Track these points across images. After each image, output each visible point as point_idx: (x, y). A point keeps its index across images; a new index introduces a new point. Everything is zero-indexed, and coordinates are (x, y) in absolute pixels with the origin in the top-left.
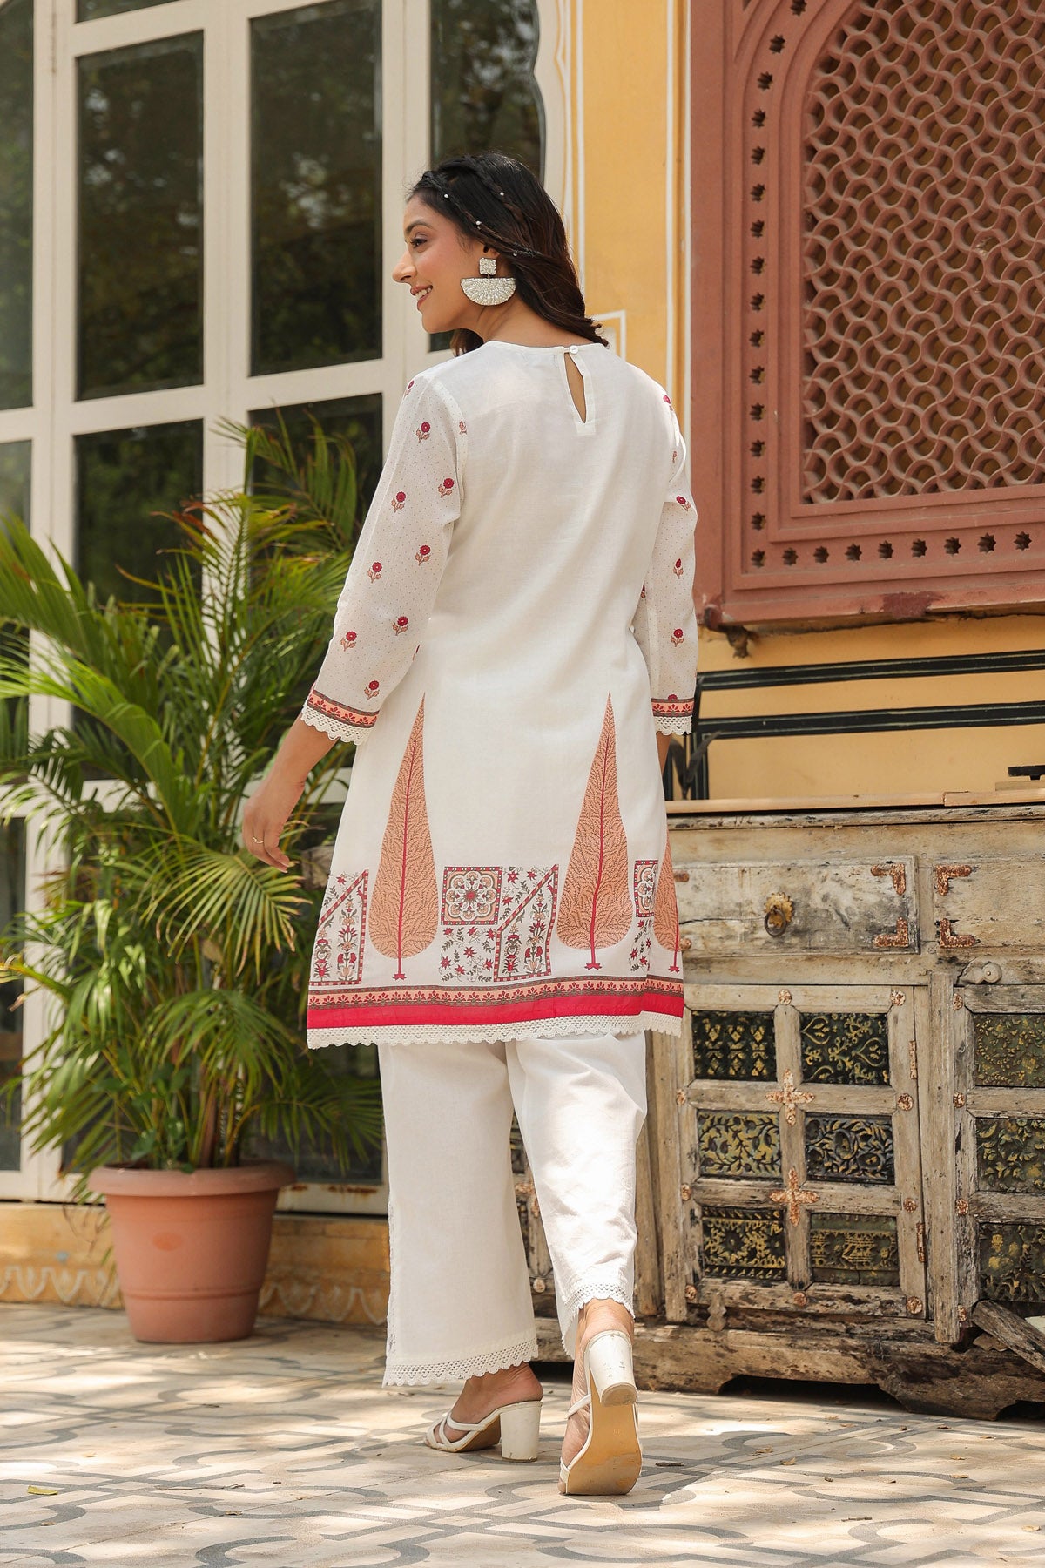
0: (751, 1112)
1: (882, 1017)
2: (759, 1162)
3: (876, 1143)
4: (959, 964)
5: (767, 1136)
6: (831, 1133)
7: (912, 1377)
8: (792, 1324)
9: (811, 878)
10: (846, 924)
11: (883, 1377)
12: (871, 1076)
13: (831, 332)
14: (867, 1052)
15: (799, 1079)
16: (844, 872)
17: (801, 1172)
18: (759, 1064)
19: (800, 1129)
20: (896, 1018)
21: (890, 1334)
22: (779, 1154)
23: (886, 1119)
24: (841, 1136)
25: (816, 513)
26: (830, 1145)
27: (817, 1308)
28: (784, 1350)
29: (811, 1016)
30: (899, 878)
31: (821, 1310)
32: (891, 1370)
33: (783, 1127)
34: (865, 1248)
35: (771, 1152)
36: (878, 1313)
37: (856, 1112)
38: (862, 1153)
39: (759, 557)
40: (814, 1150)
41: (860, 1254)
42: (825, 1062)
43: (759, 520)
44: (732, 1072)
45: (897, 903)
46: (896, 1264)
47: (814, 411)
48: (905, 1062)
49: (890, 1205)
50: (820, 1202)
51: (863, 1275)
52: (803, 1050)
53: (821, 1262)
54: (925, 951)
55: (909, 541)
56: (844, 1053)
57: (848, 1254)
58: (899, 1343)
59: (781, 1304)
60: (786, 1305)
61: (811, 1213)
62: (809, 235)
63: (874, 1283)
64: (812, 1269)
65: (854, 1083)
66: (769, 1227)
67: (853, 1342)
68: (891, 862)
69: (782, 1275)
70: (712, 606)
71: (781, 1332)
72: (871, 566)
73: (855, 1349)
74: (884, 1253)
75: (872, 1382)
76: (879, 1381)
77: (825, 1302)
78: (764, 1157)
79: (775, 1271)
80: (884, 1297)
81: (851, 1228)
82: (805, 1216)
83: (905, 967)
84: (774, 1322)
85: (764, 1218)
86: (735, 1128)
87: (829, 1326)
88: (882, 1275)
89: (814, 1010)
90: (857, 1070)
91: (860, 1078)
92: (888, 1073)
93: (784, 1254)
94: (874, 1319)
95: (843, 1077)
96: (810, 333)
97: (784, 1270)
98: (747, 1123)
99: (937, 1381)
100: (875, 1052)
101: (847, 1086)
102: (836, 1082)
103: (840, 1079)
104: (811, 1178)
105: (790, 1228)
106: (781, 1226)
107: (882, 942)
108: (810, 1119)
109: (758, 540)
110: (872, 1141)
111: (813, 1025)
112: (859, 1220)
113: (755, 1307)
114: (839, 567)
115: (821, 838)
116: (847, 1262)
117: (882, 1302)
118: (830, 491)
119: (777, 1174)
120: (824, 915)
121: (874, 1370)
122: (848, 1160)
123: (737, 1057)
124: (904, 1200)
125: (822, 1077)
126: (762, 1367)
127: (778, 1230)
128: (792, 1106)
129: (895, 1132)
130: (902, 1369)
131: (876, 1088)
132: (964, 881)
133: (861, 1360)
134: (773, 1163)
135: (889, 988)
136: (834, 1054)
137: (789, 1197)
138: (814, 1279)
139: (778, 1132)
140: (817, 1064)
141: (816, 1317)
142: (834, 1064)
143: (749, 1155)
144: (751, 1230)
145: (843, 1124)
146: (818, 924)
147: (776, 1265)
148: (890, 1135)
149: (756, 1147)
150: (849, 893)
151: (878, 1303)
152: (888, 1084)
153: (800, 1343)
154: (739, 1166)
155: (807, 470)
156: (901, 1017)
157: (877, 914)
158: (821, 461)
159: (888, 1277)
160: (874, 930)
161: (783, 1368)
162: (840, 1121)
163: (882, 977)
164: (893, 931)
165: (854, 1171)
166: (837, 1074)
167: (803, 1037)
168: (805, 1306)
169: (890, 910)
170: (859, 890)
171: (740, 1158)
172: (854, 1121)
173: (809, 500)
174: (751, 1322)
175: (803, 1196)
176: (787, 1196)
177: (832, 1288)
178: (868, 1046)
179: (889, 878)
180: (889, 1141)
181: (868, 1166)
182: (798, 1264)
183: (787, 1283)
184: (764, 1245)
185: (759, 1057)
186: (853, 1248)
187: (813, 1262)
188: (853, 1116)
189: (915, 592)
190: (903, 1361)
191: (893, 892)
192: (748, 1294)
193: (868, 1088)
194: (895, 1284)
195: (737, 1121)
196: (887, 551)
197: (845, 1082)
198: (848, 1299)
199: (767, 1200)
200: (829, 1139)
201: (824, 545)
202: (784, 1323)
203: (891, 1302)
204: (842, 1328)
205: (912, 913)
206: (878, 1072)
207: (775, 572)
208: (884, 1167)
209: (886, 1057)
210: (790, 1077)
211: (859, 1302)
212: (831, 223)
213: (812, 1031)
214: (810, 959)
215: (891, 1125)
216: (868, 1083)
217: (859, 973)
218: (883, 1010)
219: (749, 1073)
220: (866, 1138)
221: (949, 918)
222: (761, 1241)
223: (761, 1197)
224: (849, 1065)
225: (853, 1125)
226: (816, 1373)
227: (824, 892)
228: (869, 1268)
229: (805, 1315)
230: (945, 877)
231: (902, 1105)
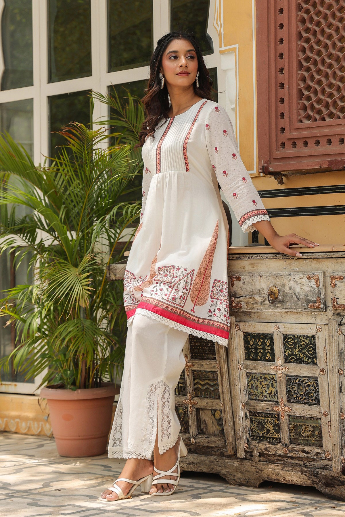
0: (266, 374)
1: (313, 337)
2: (269, 394)
3: (313, 388)
4: (341, 316)
5: (272, 384)
6: (295, 383)
7: (327, 485)
8: (284, 460)
9: (285, 280)
10: (298, 299)
11: (317, 484)
12: (310, 361)
13: (309, 53)
14: (308, 351)
15: (283, 361)
16: (297, 278)
17: (285, 399)
18: (268, 355)
19: (284, 382)
20: (318, 337)
21: (319, 466)
22: (277, 391)
23: (316, 378)
24: (299, 385)
25: (303, 127)
26: (295, 388)
27: (292, 454)
28: (280, 471)
29: (287, 336)
30: (317, 280)
31: (294, 456)
32: (319, 481)
33: (278, 381)
34: (309, 431)
35: (274, 390)
36: (315, 457)
37: (305, 375)
38: (307, 392)
39: (283, 145)
40: (289, 390)
41: (307, 433)
42: (293, 355)
43: (283, 130)
44: (259, 358)
45: (316, 290)
46: (321, 438)
47: (302, 85)
48: (322, 355)
49: (318, 414)
50: (292, 411)
51: (309, 442)
52: (285, 349)
53: (293, 436)
54: (328, 310)
55: (338, 138)
56: (300, 351)
57: (303, 433)
58: (322, 470)
59: (279, 452)
60: (281, 453)
61: (289, 416)
62: (300, 13)
63: (313, 445)
64: (290, 439)
65: (304, 363)
66: (274, 421)
67: (305, 469)
68: (314, 274)
69: (279, 440)
70: (265, 165)
71: (280, 464)
72: (324, 148)
73: (306, 472)
74: (316, 433)
75: (313, 486)
76: (315, 486)
77: (295, 452)
78: (271, 393)
79: (277, 438)
80: (317, 451)
81: (305, 422)
82: (287, 417)
83: (321, 317)
84: (277, 460)
85: (272, 417)
86: (260, 380)
87: (297, 462)
88: (316, 442)
89: (288, 333)
90: (305, 358)
91: (306, 361)
92: (316, 360)
93: (280, 432)
94: (313, 460)
95: (299, 361)
96: (300, 53)
97: (280, 439)
98: (265, 378)
99: (336, 487)
100: (311, 351)
101: (301, 365)
102: (297, 363)
103: (298, 361)
104: (289, 401)
105: (281, 421)
106: (278, 421)
107: (311, 307)
108: (288, 378)
109: (283, 138)
110: (311, 387)
111: (288, 339)
112: (307, 419)
113: (270, 453)
114: (312, 149)
115: (289, 263)
116: (303, 436)
117: (316, 453)
118: (309, 117)
119: (276, 400)
120: (290, 295)
121: (313, 480)
122: (302, 395)
123: (260, 351)
124: (323, 412)
125: (292, 360)
126: (272, 477)
127: (277, 422)
128: (280, 372)
129: (319, 384)
130: (323, 481)
131: (311, 366)
132: (341, 282)
133: (308, 477)
134: (274, 395)
135: (315, 325)
136: (296, 351)
137: (280, 409)
138: (291, 443)
139: (276, 382)
140: (290, 355)
141: (292, 458)
142: (296, 355)
143: (266, 392)
144: (267, 422)
145: (300, 380)
146: (288, 298)
147: (277, 437)
148: (317, 385)
149: (268, 388)
150: (299, 286)
151: (315, 453)
152: (316, 364)
153: (286, 469)
154: (262, 395)
155: (300, 109)
156: (320, 337)
157: (309, 295)
158: (305, 105)
159: (318, 443)
160: (308, 301)
161: (280, 479)
162: (299, 379)
163: (312, 320)
164: (315, 302)
165: (304, 399)
166: (297, 359)
167: (284, 344)
168: (288, 454)
169: (314, 293)
170: (303, 285)
171: (262, 393)
172: (304, 379)
173: (301, 121)
174: (269, 459)
175: (286, 409)
176: (279, 409)
177: (298, 447)
178: (308, 349)
179: (313, 281)
180: (317, 387)
181: (310, 397)
182: (285, 436)
183: (281, 444)
184: (272, 428)
185: (268, 352)
186: (305, 430)
187: (290, 436)
188: (304, 377)
189: (340, 159)
190: (323, 478)
191: (315, 286)
192: (267, 448)
193: (309, 365)
194: (321, 446)
195: (261, 377)
196: (330, 142)
197: (300, 363)
198: (303, 451)
199: (273, 410)
200: (295, 386)
201: (307, 140)
202: (281, 460)
203: (320, 453)
204: (301, 463)
205: (322, 295)
206: (313, 359)
207: (289, 151)
208: (315, 399)
209: (315, 353)
210: (280, 360)
211: (307, 453)
212: (307, 8)
213: (287, 342)
214: (286, 312)
215: (318, 381)
216: (309, 363)
217: (304, 318)
218: (314, 334)
219: (265, 358)
220: (309, 386)
221: (336, 297)
222: (271, 426)
223: (270, 409)
224: (301, 356)
225: (304, 380)
226: (292, 481)
227: (290, 286)
228: (311, 439)
229: (288, 457)
230: (334, 280)
231: (321, 373)
